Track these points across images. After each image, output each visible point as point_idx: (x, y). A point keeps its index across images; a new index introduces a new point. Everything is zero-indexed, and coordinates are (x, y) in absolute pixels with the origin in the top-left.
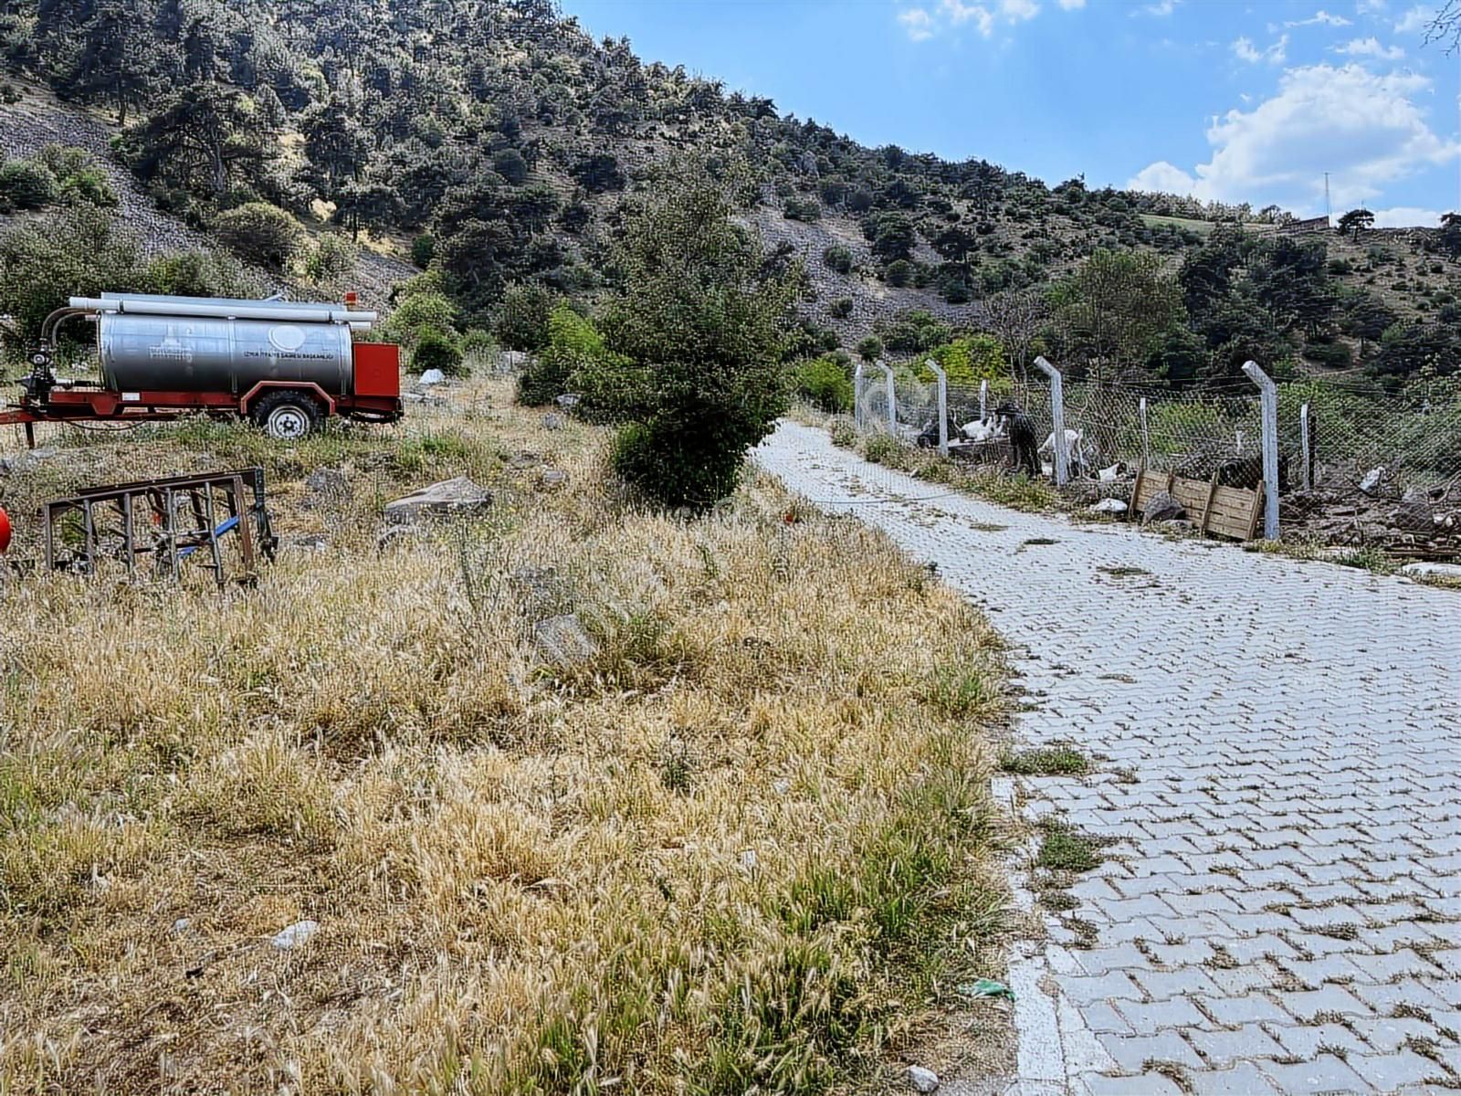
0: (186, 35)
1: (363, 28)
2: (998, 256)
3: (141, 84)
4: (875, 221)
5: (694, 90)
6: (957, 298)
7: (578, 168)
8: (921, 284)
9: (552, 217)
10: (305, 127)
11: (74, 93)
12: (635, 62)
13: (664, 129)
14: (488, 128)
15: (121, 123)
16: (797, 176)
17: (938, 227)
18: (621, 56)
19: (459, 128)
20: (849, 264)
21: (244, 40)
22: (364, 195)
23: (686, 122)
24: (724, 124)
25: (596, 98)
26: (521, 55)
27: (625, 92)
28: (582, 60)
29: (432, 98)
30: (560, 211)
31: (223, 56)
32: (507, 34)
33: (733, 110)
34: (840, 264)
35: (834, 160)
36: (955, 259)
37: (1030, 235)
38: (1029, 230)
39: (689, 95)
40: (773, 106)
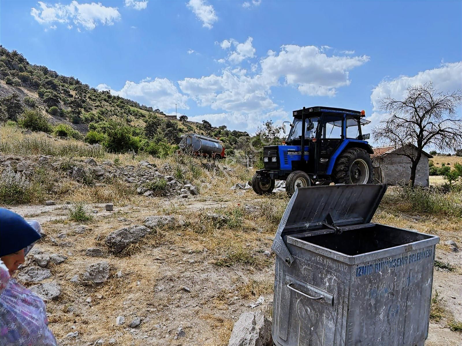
2: (88, 111)
4: (43, 92)
6: (76, 122)
8: (62, 116)
17: (66, 98)
20: (34, 104)
35: (25, 67)
36: (75, 110)
37: (98, 106)
38: (97, 104)
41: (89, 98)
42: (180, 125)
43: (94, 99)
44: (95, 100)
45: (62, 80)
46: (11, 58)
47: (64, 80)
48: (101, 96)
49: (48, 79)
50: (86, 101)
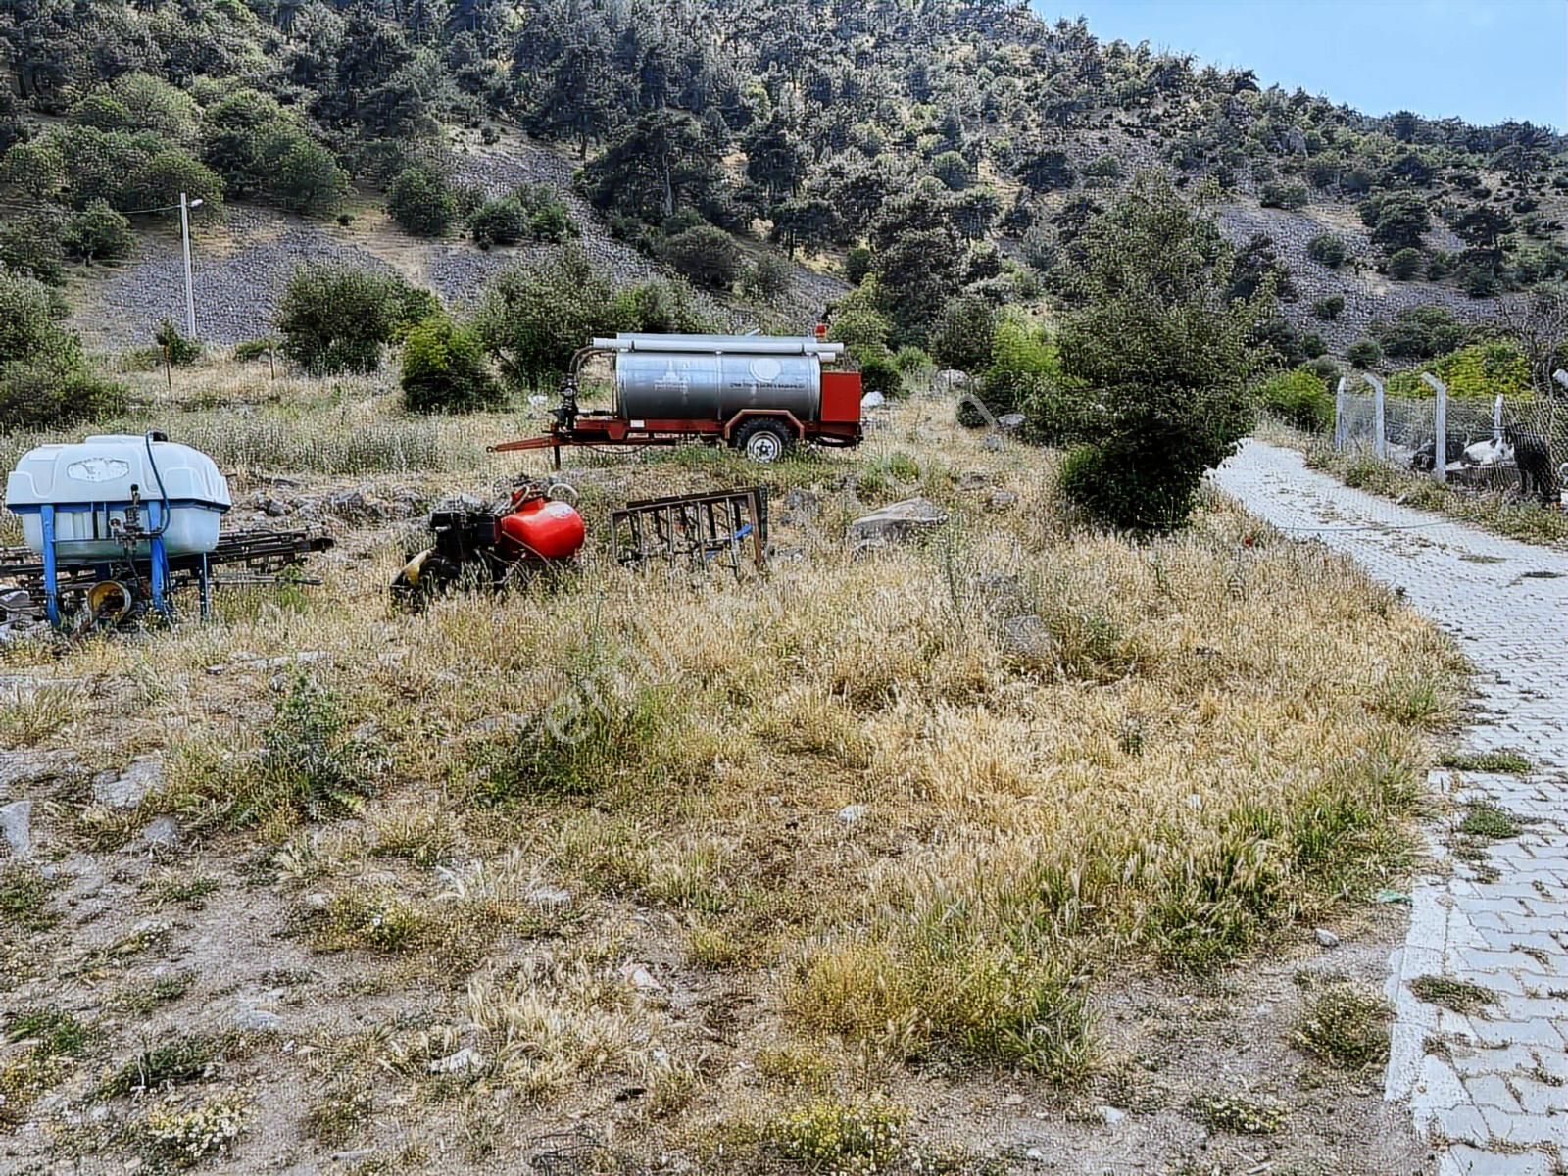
0: (641, 65)
1: (807, 38)
2: (1541, 238)
3: (600, 117)
4: (1378, 204)
5: (1160, 67)
6: (1480, 292)
7: (1024, 167)
8: (1435, 275)
9: (995, 220)
10: (746, 147)
11: (544, 131)
12: (1091, 43)
13: (1122, 115)
14: (929, 131)
15: (583, 157)
16: (1280, 156)
17: (1460, 206)
18: (1077, 39)
19: (898, 134)
20: (1341, 256)
21: (694, 63)
22: (801, 210)
23: (1148, 105)
24: (1193, 104)
25: (1046, 87)
26: (966, 49)
27: (1079, 78)
28: (1033, 47)
29: (872, 105)
30: (1002, 214)
31: (673, 82)
32: (952, 28)
33: (1205, 87)
34: (1328, 255)
39: (1152, 74)
40: (1254, 77)
45: (1465, 143)
49: (1407, 151)
50: (1539, 201)
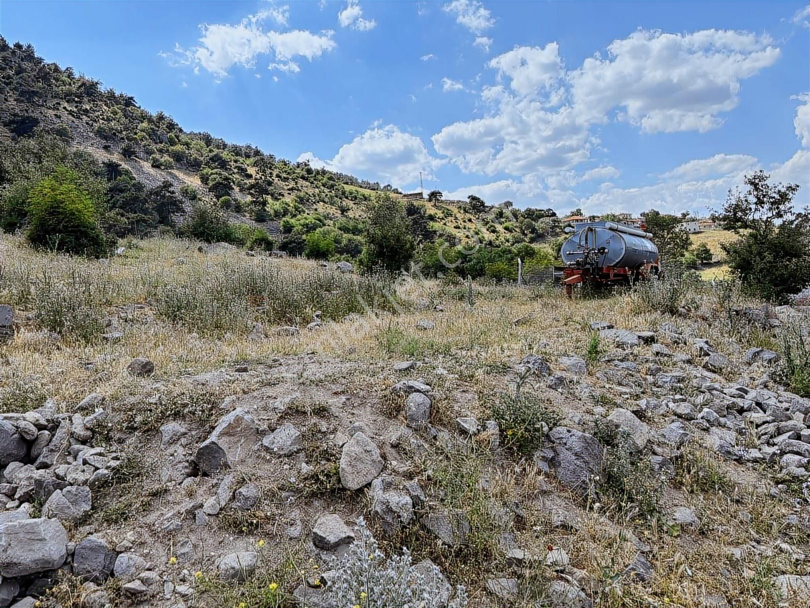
2: (277, 199)
4: (207, 174)
5: (82, 84)
6: (260, 220)
7: (12, 122)
8: (238, 210)
12: (40, 61)
13: (66, 105)
16: (156, 143)
17: (242, 180)
18: (29, 55)
20: (195, 196)
23: (80, 102)
24: (105, 108)
25: (16, 79)
27: (37, 78)
33: (109, 100)
34: (190, 195)
35: (177, 137)
36: (257, 198)
37: (292, 189)
38: (291, 186)
39: (80, 87)
40: (134, 101)
41: (278, 176)
42: (431, 210)
43: (285, 178)
44: (288, 179)
45: (233, 151)
46: (156, 126)
47: (237, 151)
48: (296, 171)
49: (213, 151)
50: (272, 183)
